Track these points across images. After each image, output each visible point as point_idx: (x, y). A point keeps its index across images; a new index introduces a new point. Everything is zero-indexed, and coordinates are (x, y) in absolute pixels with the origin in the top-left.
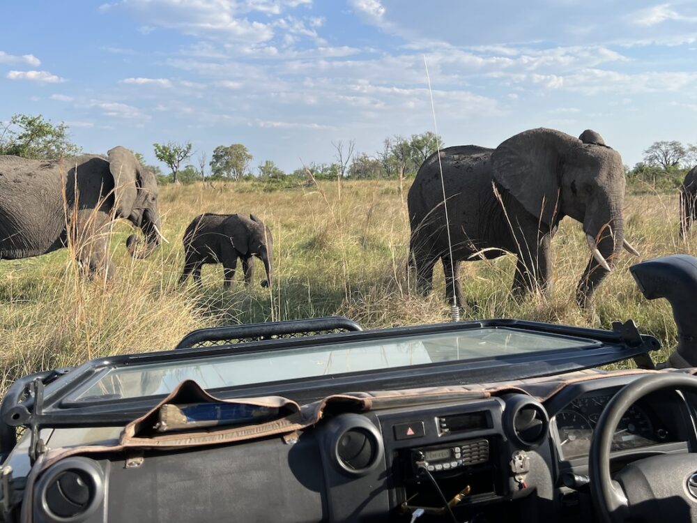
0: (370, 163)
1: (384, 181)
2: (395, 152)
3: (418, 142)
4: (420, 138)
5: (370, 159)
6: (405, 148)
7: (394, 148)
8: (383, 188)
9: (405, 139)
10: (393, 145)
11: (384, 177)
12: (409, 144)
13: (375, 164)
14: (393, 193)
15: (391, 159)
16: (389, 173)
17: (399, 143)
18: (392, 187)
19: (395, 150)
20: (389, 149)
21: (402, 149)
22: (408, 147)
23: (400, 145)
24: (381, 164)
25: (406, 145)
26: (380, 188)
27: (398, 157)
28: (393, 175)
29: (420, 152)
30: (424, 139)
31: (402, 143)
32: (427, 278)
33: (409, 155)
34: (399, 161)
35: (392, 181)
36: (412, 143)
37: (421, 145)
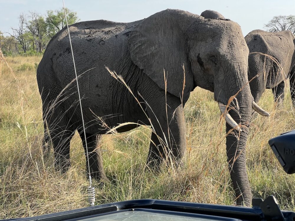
0: (5, 39)
1: (20, 57)
2: (30, 28)
3: (54, 18)
4: (56, 14)
5: (5, 36)
6: (40, 24)
7: (29, 24)
8: (19, 65)
9: (40, 15)
10: (28, 20)
11: (20, 53)
12: (45, 20)
13: (10, 41)
14: (30, 69)
15: (26, 35)
16: (25, 49)
17: (34, 19)
18: (29, 63)
19: (31, 26)
20: (24, 25)
21: (38, 24)
22: (43, 23)
23: (36, 20)
24: (16, 40)
25: (41, 20)
26: (16, 65)
27: (34, 33)
28: (30, 51)
29: (56, 28)
30: (60, 15)
31: (37, 19)
32: (65, 154)
33: (45, 31)
34: (35, 37)
35: (28, 58)
36: (48, 19)
37: (57, 21)
